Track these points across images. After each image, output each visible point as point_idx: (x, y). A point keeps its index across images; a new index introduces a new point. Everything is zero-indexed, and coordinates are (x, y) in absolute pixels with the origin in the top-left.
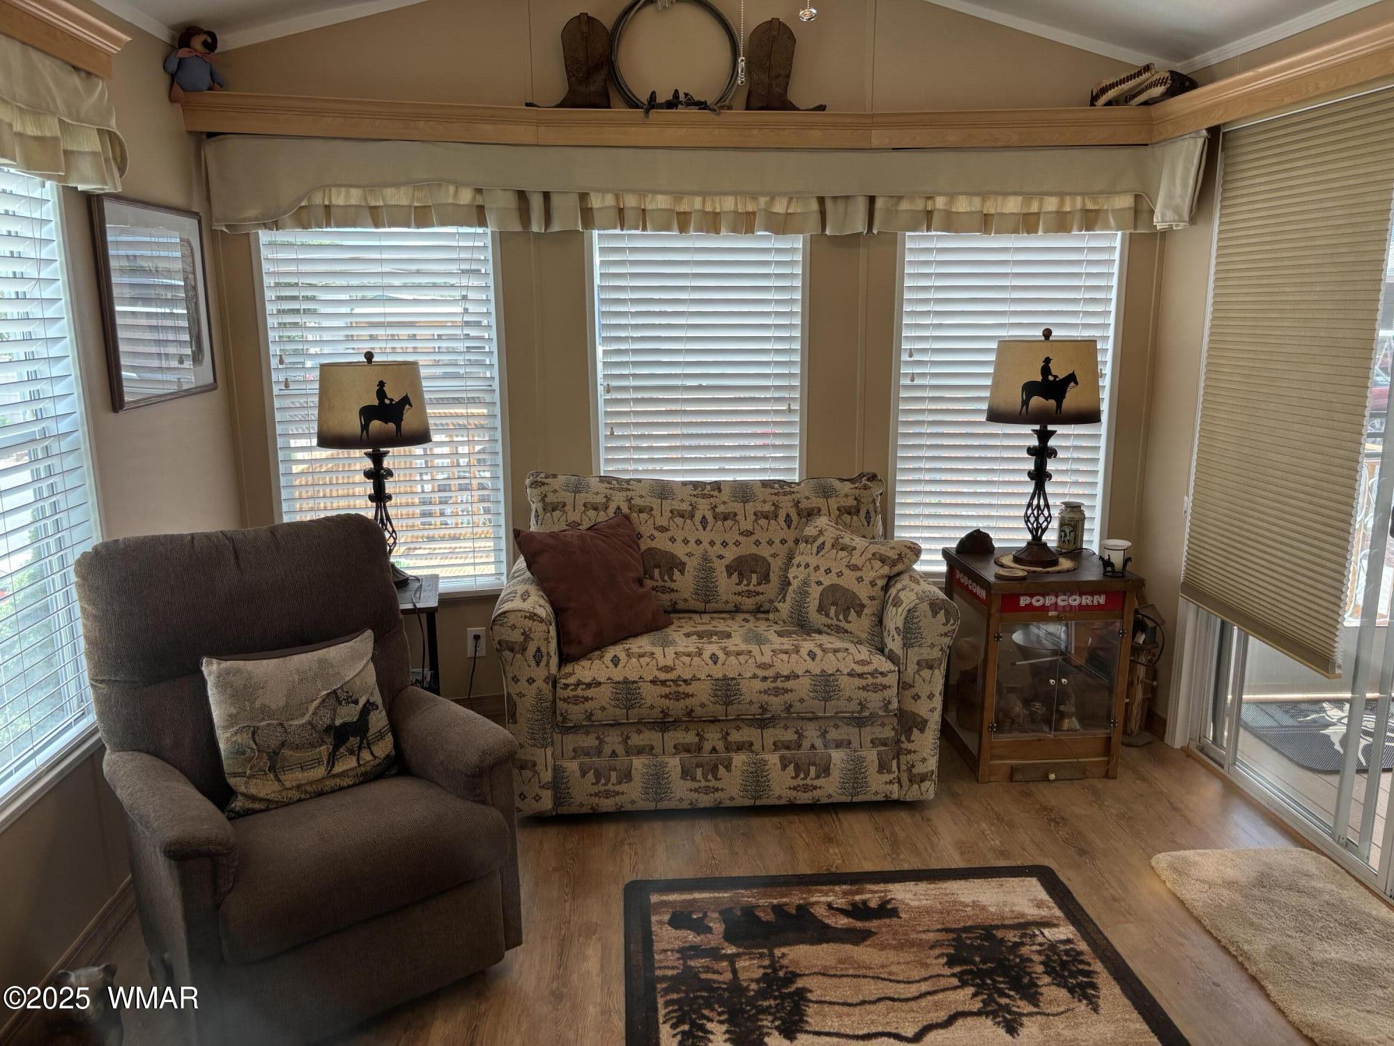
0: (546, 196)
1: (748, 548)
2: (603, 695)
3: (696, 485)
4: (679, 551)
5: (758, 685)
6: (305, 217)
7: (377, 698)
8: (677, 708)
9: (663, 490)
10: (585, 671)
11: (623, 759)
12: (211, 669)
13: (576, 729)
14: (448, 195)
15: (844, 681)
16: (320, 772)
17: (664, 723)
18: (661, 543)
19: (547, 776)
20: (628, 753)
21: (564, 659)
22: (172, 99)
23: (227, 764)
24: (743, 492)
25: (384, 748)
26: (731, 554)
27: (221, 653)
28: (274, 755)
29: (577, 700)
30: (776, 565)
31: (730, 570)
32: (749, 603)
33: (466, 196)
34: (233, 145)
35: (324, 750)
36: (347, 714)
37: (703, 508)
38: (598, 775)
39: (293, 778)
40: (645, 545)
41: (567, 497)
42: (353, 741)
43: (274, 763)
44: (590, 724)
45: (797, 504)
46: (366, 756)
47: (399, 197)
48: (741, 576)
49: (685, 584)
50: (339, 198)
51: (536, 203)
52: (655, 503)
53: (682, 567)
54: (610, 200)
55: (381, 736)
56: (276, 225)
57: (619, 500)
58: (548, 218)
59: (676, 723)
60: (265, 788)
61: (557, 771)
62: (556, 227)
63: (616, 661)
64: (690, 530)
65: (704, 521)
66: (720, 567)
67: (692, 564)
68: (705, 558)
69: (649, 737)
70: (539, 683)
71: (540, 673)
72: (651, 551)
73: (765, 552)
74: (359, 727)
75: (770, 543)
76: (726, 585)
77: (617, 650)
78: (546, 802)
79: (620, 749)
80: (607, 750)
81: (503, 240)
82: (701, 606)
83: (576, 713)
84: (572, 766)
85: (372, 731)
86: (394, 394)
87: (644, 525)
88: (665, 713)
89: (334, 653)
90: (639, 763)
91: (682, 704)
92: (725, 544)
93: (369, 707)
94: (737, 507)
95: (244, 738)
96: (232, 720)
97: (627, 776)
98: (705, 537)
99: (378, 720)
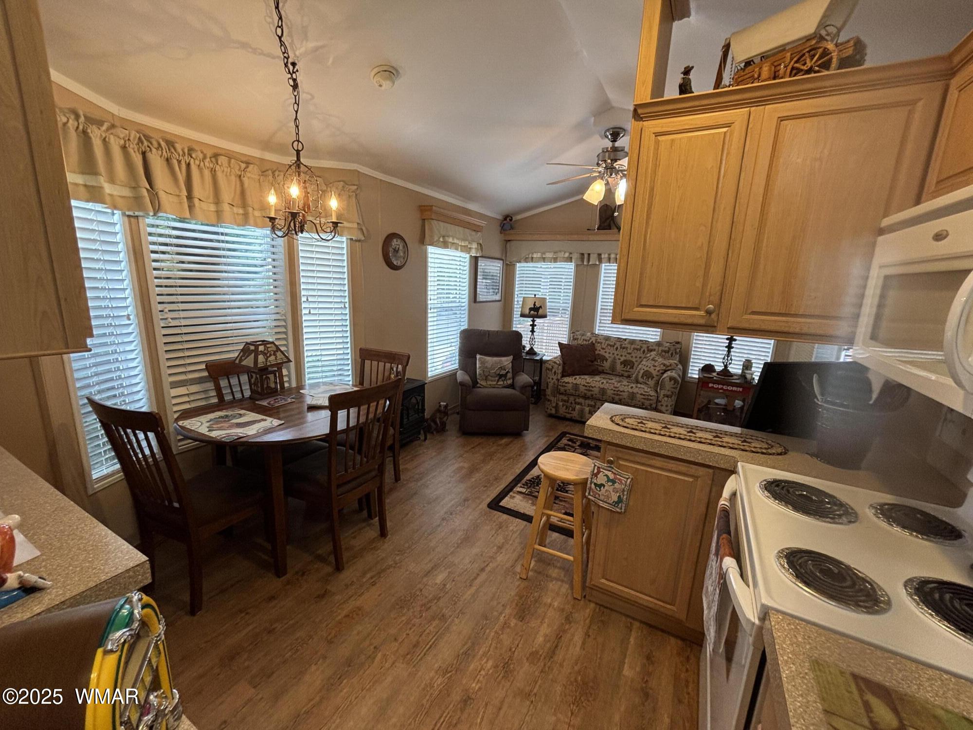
0: (589, 254)
1: (629, 357)
2: (570, 386)
3: (619, 338)
4: (607, 355)
5: (612, 392)
6: (526, 260)
7: (511, 370)
8: (589, 394)
9: (607, 338)
10: (566, 379)
11: (573, 405)
12: (478, 356)
13: (562, 394)
14: (561, 255)
15: (638, 396)
16: (495, 383)
17: (585, 397)
18: (602, 352)
19: (554, 405)
20: (575, 403)
21: (563, 376)
22: (501, 233)
23: (478, 377)
24: (632, 342)
25: (510, 382)
26: (622, 359)
27: (481, 354)
28: (486, 377)
29: (563, 386)
30: (636, 364)
31: (621, 363)
32: (626, 374)
33: (567, 255)
34: (513, 243)
35: (497, 378)
36: (503, 372)
37: (618, 344)
38: (567, 407)
39: (489, 383)
40: (597, 352)
41: (579, 337)
42: (503, 378)
43: (486, 379)
44: (565, 393)
45: (648, 347)
46: (505, 382)
47: (549, 255)
48: (625, 366)
49: (607, 365)
50: (535, 256)
51: (586, 256)
52: (604, 341)
53: (607, 360)
54: (606, 256)
55: (510, 379)
56: (520, 262)
57: (593, 339)
58: (589, 260)
59: (588, 398)
60: (483, 383)
61: (557, 404)
62: (590, 263)
63: (575, 379)
64: (612, 350)
65: (617, 349)
66: (618, 362)
67: (609, 360)
68: (615, 358)
69: (581, 400)
70: (555, 380)
71: (555, 378)
72: (599, 354)
73: (634, 360)
74: (505, 375)
75: (636, 357)
76: (619, 367)
77: (578, 377)
78: (553, 411)
79: (573, 402)
80: (570, 401)
81: (577, 266)
82: (611, 372)
83: (562, 389)
84: (561, 404)
85: (508, 377)
86: (538, 305)
87: (598, 347)
88: (585, 394)
89: (503, 359)
90: (578, 407)
91: (590, 393)
92: (621, 356)
93: (508, 372)
94: (629, 346)
95: (481, 372)
96: (480, 367)
97: (574, 410)
98: (616, 353)
99: (510, 375)
